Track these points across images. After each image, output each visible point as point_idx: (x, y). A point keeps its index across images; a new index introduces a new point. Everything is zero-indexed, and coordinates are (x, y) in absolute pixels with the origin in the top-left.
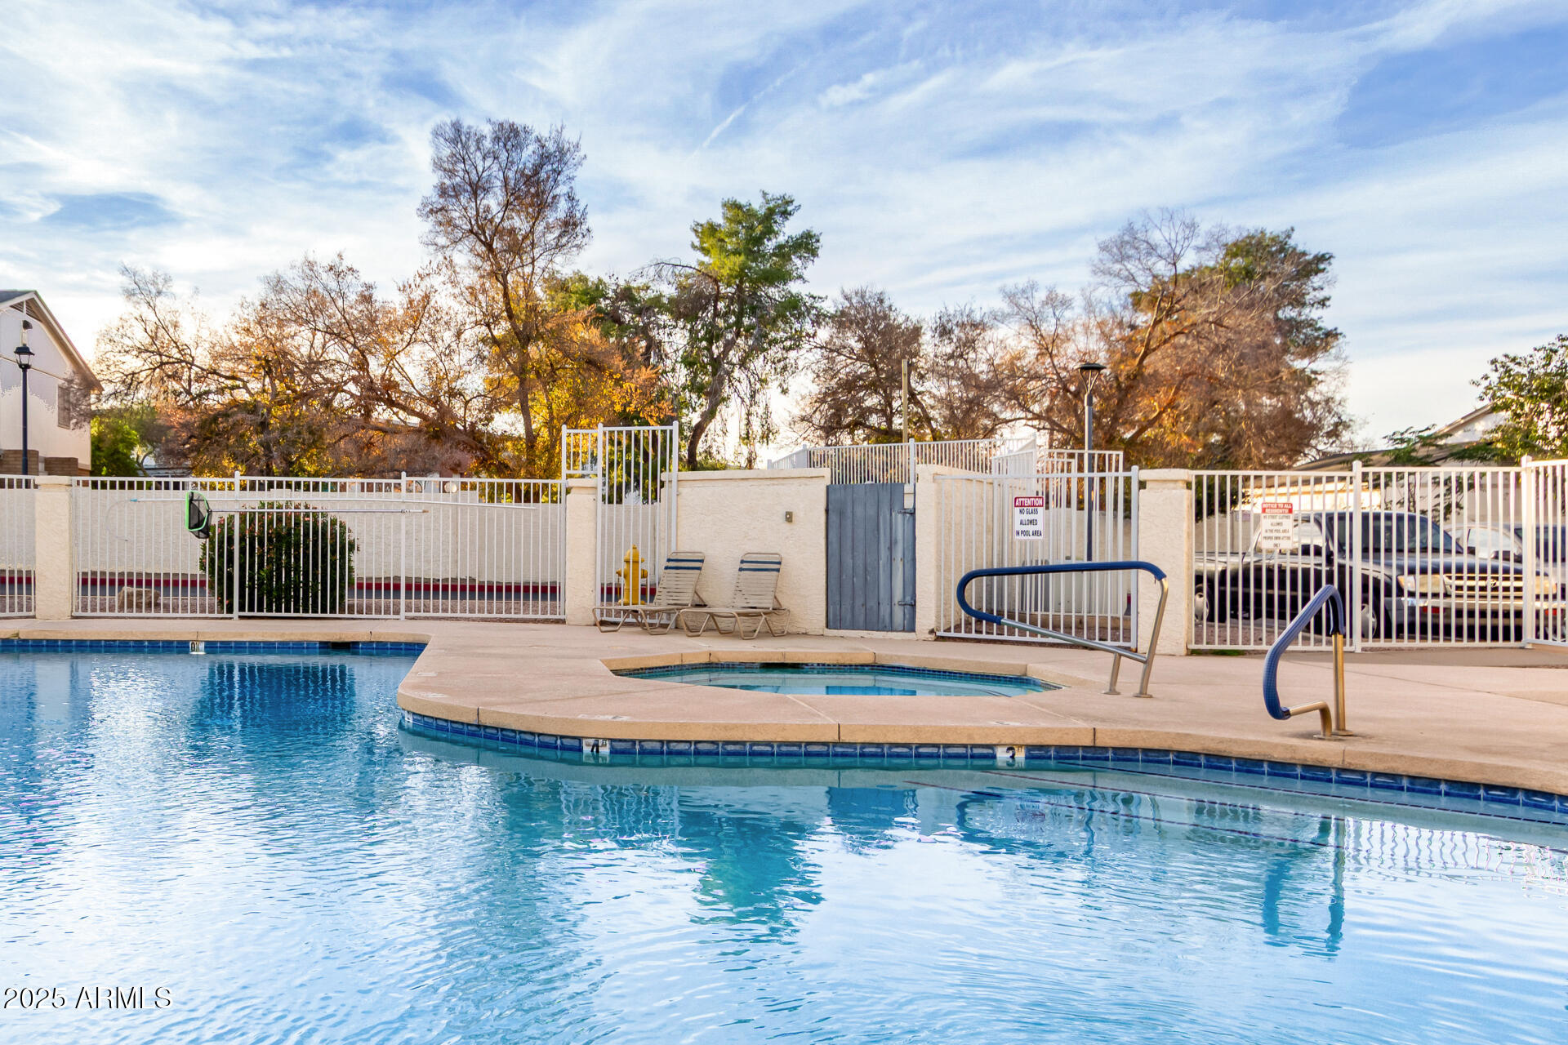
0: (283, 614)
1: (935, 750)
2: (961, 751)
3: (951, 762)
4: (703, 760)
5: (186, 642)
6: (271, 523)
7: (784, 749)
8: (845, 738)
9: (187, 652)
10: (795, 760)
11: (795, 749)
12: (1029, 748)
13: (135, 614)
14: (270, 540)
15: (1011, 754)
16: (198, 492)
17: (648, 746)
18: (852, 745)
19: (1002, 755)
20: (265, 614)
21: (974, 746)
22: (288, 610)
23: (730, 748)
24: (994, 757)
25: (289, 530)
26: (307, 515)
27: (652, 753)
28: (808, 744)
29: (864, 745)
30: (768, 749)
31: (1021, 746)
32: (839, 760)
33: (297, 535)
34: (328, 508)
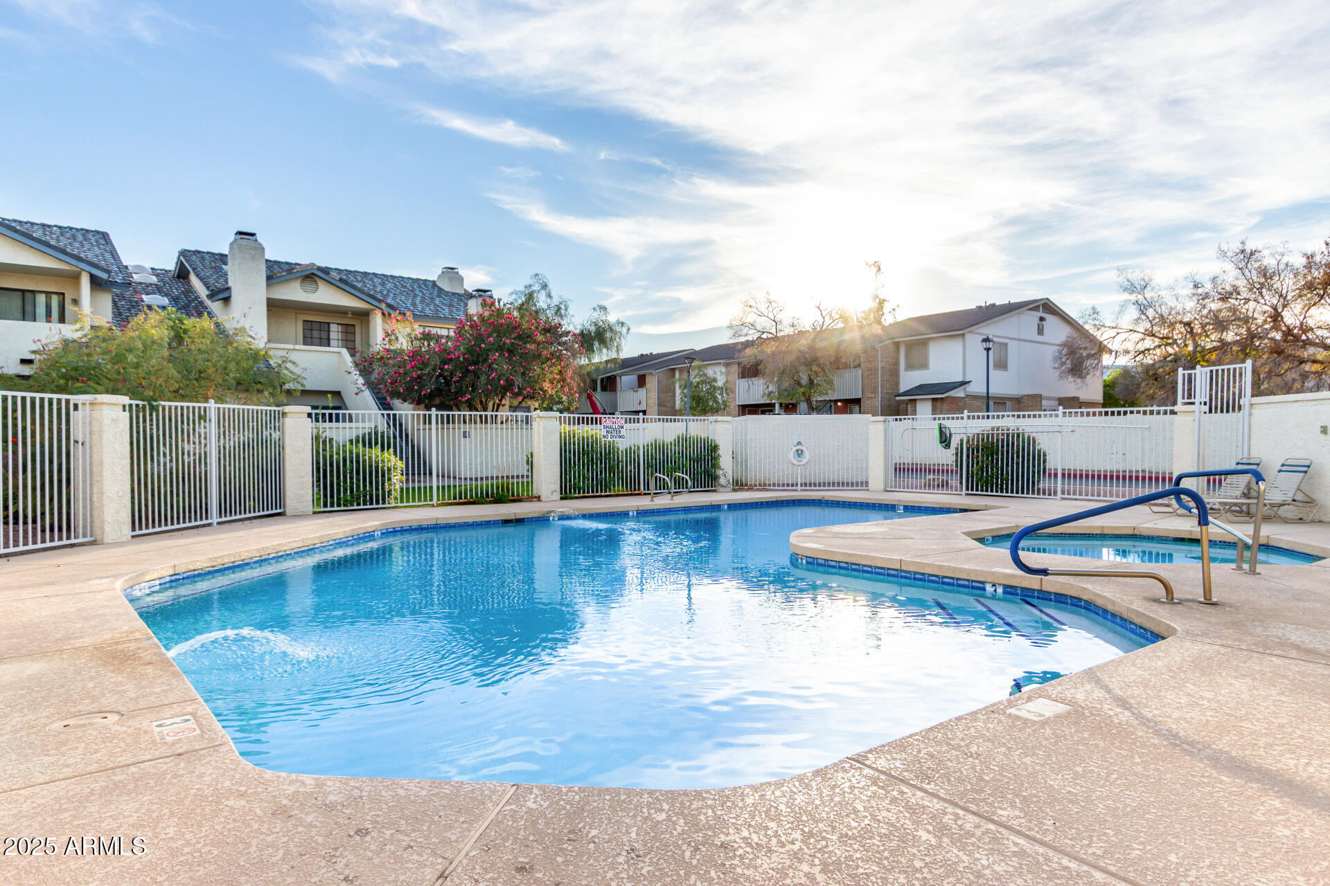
0: (989, 493)
1: (952, 581)
2: (966, 583)
3: (961, 589)
4: (842, 572)
5: (895, 505)
6: (983, 440)
7: (877, 570)
8: (904, 568)
9: (895, 511)
10: (882, 577)
11: (882, 571)
12: (1005, 586)
13: (927, 491)
14: (982, 450)
15: (994, 589)
16: (942, 422)
17: (820, 561)
18: (909, 572)
19: (989, 588)
20: (979, 493)
21: (973, 581)
22: (992, 491)
23: (854, 567)
24: (984, 589)
25: (993, 443)
26: (1003, 434)
27: (821, 565)
28: (889, 569)
29: (916, 573)
30: (870, 569)
31: (1000, 584)
32: (903, 580)
33: (998, 445)
34: (1028, 430)
